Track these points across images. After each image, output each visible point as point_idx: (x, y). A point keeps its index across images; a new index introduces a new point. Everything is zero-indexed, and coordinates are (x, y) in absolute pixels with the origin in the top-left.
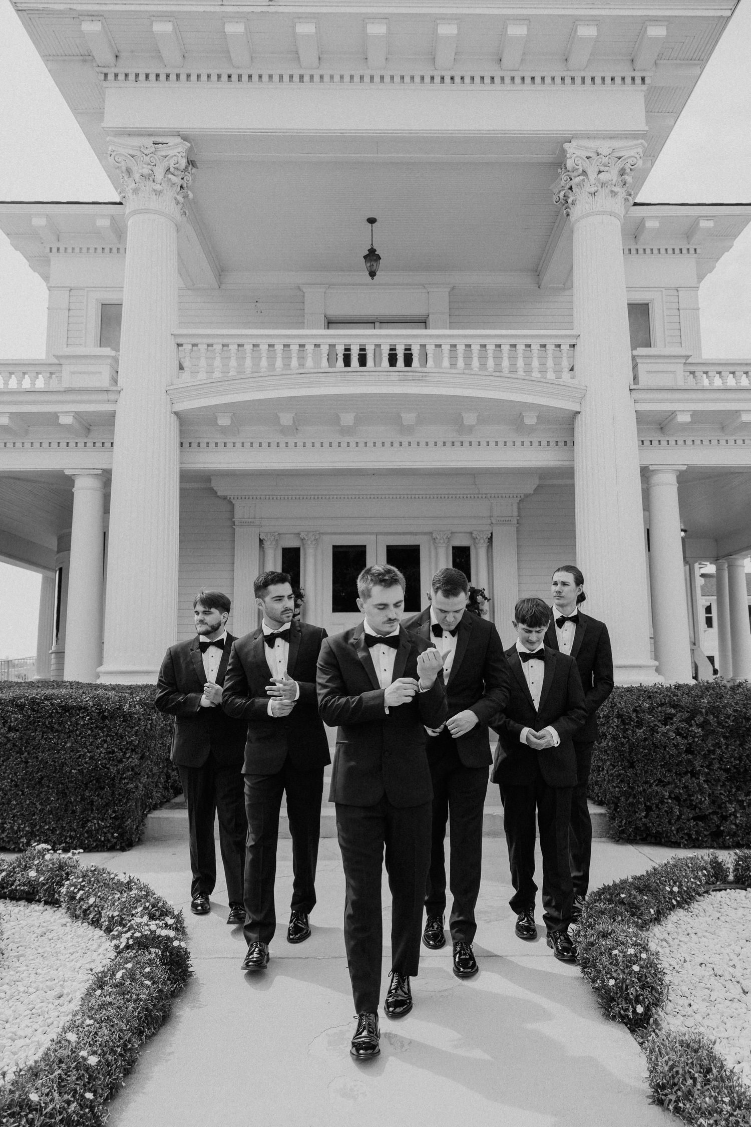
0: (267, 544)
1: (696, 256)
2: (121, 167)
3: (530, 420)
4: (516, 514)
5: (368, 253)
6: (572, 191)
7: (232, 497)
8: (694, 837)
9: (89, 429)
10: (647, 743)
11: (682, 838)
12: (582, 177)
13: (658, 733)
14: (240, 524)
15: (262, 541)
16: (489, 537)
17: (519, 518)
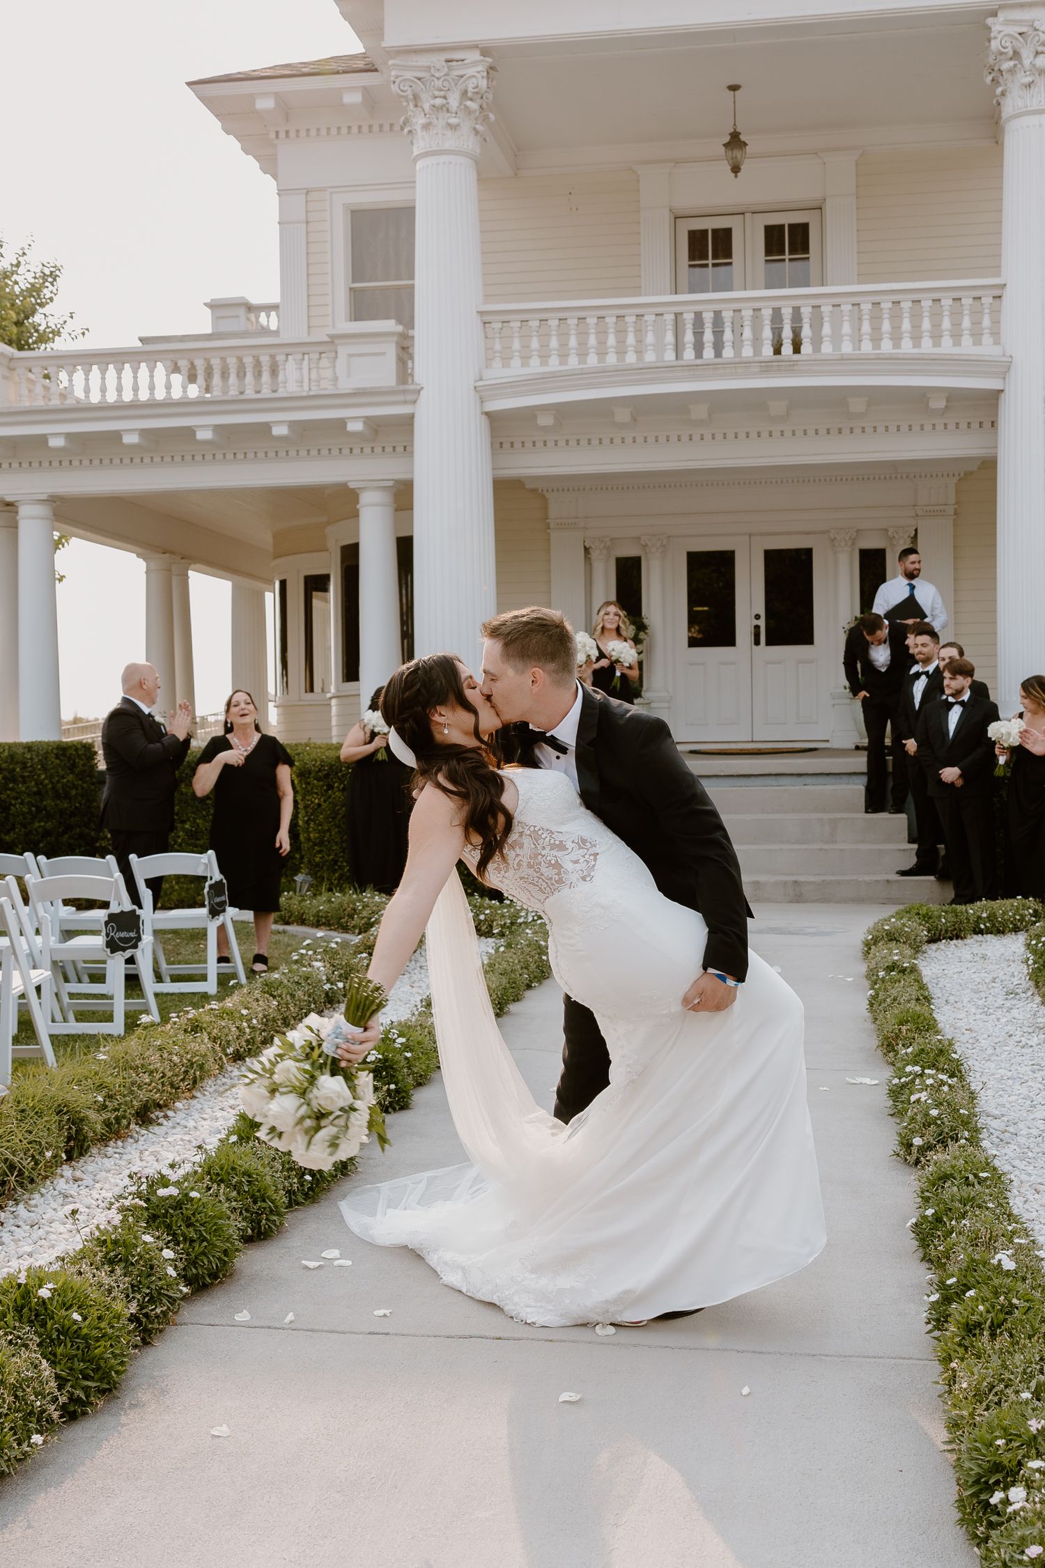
0: (594, 554)
2: (407, 96)
3: (937, 403)
4: (952, 500)
5: (728, 139)
7: (545, 488)
9: (376, 431)
12: (1011, 63)
14: (556, 526)
15: (588, 549)
16: (912, 535)
17: (956, 506)
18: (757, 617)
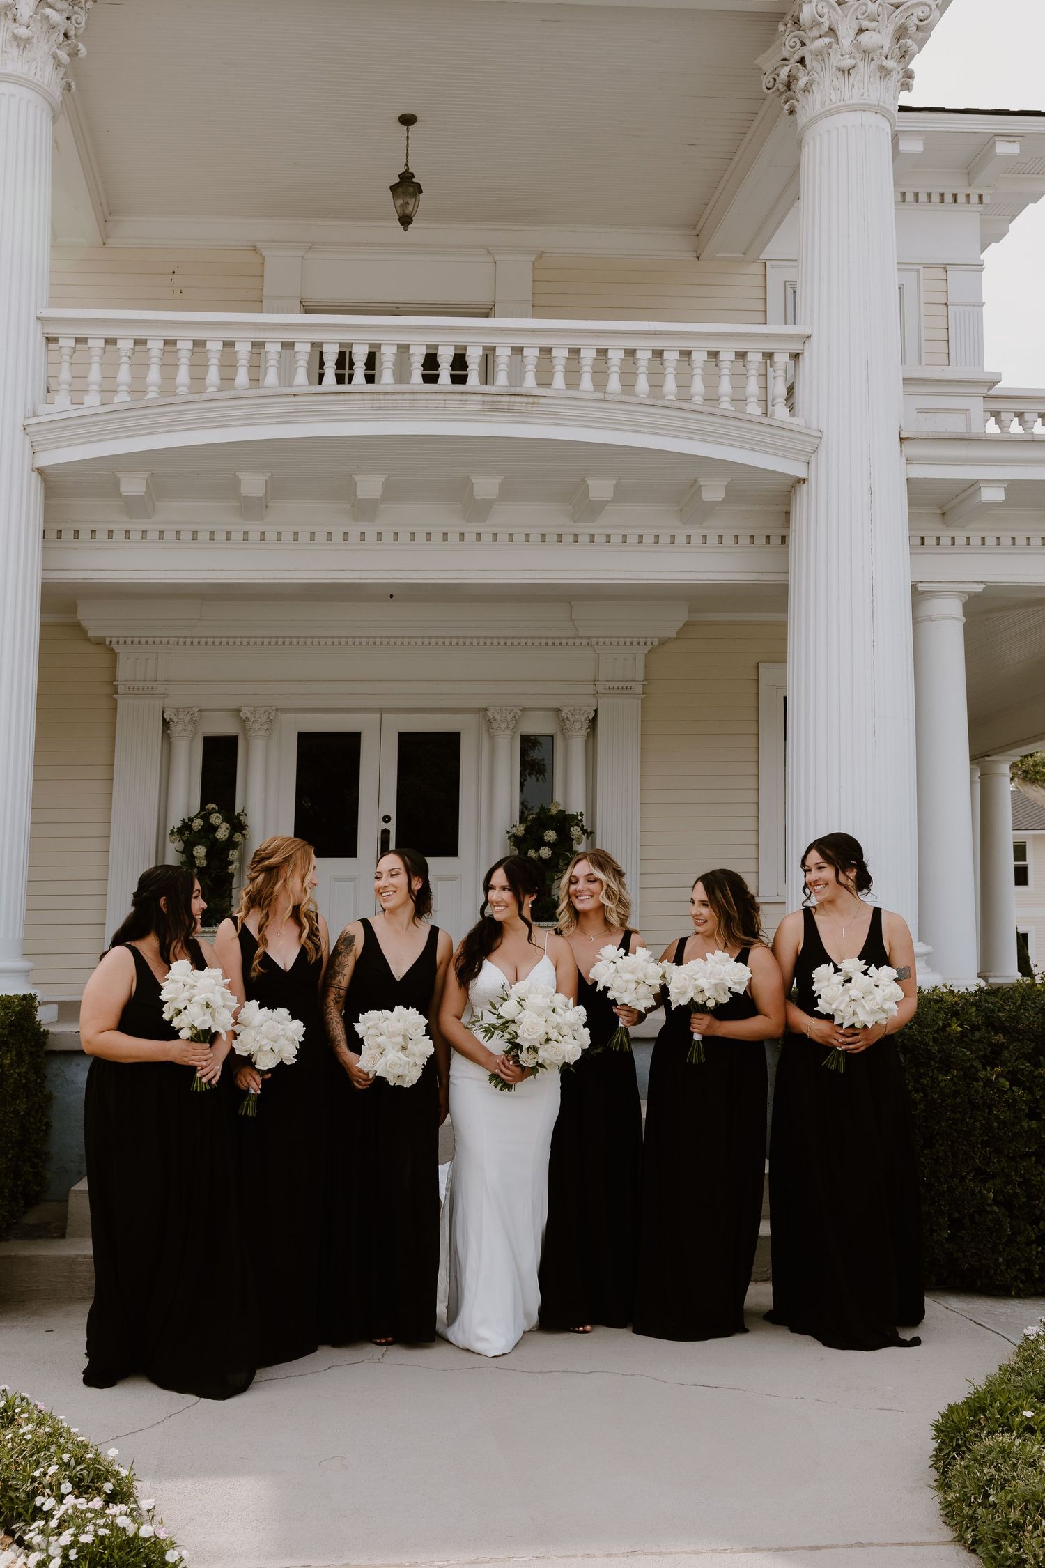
0: (176, 730)
1: (981, 208)
3: (713, 492)
4: (641, 675)
5: (398, 180)
6: (805, 66)
7: (114, 640)
8: (1037, 1276)
10: (958, 1100)
11: (1016, 1278)
12: (827, 40)
13: (977, 1080)
14: (127, 691)
15: (168, 723)
16: (591, 718)
17: (646, 683)
18: (386, 819)
